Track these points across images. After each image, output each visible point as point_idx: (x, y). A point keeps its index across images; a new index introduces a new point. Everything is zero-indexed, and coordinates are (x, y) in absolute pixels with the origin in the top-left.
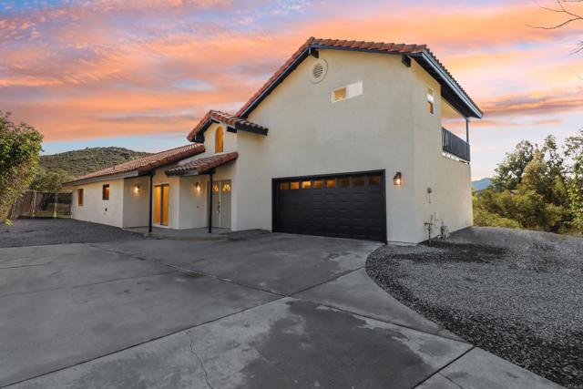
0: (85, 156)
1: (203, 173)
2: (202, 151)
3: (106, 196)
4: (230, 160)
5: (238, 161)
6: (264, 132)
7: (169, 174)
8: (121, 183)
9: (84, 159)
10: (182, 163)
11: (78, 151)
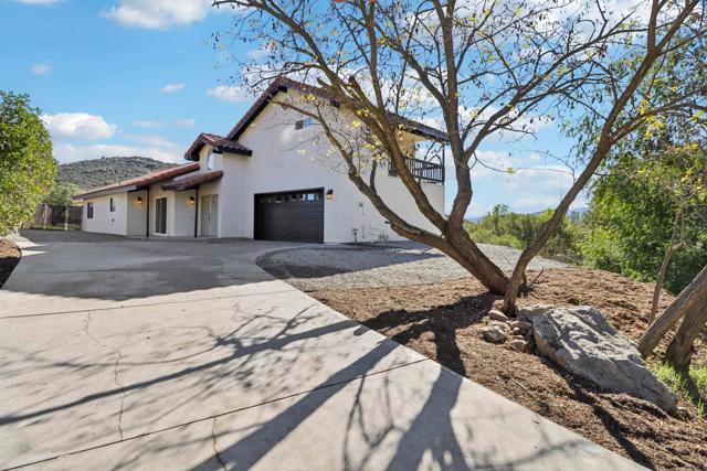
0: (100, 168)
1: (188, 188)
2: (197, 168)
3: (112, 209)
4: (216, 178)
5: (223, 179)
6: (249, 153)
7: (165, 189)
8: (125, 197)
9: (101, 171)
10: (177, 179)
11: (93, 161)
